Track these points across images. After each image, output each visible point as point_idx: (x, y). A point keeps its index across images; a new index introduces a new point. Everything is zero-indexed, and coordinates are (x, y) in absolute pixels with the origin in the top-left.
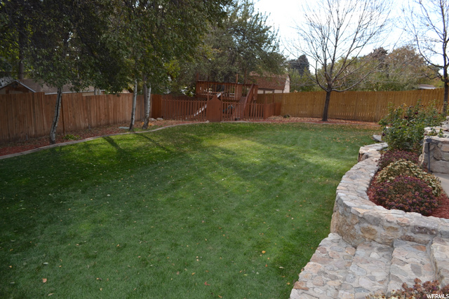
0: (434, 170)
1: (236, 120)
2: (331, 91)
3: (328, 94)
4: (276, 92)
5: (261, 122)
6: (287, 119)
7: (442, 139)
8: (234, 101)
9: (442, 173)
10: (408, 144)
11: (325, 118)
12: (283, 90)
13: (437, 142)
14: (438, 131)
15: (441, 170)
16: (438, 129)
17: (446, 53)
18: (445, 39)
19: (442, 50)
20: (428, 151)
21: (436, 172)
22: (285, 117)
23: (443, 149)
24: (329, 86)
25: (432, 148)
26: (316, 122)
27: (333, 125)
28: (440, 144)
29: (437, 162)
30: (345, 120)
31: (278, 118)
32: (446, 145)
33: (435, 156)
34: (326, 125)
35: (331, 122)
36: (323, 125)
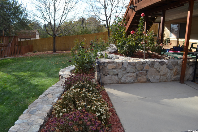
0: (105, 82)
1: (5, 57)
2: (56, 36)
3: (54, 38)
4: (31, 39)
5: (21, 56)
6: (35, 53)
7: (107, 60)
8: (4, 46)
9: (110, 84)
10: (87, 65)
11: (54, 51)
12: (35, 38)
13: (104, 63)
14: (104, 54)
15: (109, 82)
16: (104, 53)
17: (107, 14)
18: (105, 7)
19: (105, 13)
20: (99, 71)
21: (106, 84)
22: (34, 52)
23: (108, 67)
24: (54, 34)
25: (101, 67)
26: (50, 53)
27: (58, 54)
28: (106, 64)
29: (106, 77)
30: (65, 50)
31: (30, 53)
32: (110, 64)
33: (104, 73)
34: (55, 54)
35: (58, 53)
36: (53, 55)
